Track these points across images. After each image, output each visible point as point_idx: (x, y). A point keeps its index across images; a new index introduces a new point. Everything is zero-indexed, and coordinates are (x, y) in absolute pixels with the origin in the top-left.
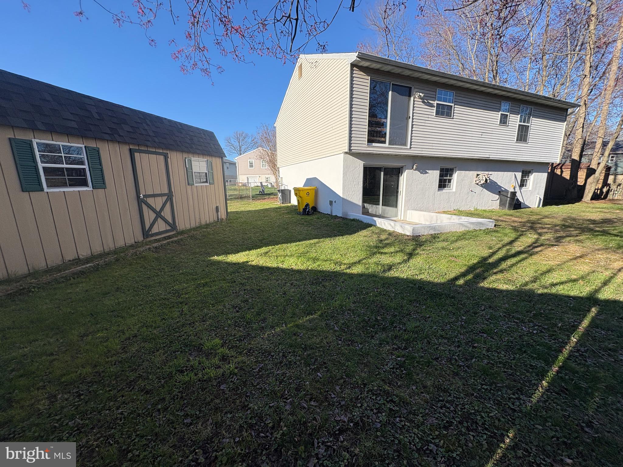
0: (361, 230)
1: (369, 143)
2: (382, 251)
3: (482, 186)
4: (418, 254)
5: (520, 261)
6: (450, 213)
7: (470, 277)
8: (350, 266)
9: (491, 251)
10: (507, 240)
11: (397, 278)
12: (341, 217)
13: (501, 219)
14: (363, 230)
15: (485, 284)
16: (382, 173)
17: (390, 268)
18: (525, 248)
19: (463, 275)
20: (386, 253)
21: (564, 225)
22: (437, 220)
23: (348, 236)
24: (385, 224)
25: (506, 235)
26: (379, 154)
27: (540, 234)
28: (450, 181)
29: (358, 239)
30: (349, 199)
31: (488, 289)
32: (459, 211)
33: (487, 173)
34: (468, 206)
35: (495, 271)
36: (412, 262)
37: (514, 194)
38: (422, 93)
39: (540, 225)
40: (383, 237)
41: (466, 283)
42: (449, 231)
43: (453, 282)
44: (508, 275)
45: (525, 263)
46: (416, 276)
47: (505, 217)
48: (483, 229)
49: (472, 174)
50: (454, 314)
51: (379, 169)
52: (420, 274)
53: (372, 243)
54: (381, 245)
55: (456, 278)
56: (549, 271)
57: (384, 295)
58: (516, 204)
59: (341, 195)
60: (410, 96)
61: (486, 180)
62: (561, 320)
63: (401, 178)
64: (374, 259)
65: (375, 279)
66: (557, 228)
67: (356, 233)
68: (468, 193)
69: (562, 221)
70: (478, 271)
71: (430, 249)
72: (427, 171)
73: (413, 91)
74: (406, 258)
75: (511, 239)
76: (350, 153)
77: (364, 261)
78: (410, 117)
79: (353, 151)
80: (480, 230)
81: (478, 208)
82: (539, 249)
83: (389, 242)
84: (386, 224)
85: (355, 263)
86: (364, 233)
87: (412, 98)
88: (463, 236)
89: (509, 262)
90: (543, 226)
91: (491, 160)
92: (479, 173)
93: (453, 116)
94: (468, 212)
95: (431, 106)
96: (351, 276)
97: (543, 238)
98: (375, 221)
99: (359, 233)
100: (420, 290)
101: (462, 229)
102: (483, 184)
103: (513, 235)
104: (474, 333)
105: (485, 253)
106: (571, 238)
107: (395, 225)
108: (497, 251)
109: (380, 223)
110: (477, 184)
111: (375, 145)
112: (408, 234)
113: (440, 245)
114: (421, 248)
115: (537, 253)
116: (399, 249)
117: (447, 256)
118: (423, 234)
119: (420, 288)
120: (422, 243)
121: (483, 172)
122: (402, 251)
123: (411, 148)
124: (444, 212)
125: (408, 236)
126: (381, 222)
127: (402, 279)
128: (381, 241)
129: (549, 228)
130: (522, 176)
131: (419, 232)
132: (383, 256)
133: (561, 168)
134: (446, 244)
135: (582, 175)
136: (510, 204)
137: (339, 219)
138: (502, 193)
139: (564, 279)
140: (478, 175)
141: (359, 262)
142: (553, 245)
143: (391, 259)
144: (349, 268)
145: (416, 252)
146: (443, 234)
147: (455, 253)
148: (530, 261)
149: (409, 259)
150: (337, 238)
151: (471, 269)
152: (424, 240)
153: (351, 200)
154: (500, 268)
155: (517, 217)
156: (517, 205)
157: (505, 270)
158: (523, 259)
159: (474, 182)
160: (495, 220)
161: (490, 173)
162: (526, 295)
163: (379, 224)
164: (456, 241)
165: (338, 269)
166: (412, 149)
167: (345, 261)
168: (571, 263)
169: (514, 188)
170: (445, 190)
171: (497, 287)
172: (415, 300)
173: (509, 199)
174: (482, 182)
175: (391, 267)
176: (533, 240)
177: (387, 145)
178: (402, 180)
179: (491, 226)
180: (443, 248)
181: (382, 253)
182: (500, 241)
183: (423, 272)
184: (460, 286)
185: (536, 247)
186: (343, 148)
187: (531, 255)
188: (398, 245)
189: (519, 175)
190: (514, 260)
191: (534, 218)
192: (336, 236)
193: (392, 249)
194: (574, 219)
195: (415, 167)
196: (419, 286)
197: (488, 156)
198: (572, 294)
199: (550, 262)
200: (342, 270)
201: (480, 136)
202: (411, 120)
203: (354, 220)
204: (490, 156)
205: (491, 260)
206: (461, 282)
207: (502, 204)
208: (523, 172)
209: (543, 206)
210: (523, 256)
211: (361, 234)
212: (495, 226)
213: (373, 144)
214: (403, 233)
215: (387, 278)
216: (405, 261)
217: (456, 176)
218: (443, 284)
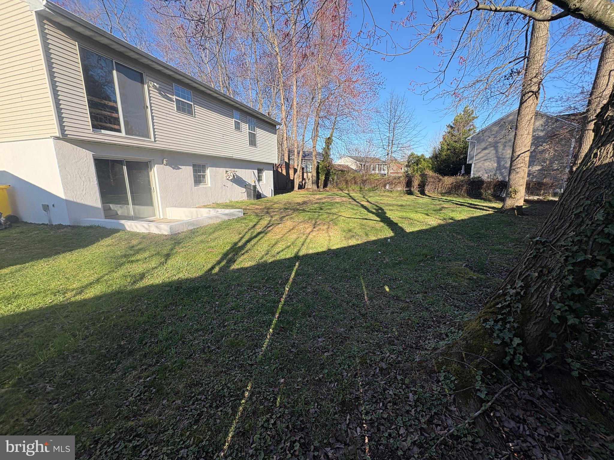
0: (102, 239)
1: (94, 129)
2: (132, 259)
3: (231, 180)
4: (176, 253)
5: (259, 240)
6: (209, 207)
7: (223, 263)
8: (81, 290)
9: (241, 236)
10: (251, 224)
11: (152, 286)
12: (70, 226)
13: (248, 208)
14: (106, 237)
15: (235, 266)
16: (125, 168)
17: (142, 276)
18: (263, 229)
19: (219, 262)
20: (138, 260)
21: (285, 208)
22: (197, 215)
23: (81, 250)
24: (136, 227)
25: (251, 221)
26: (115, 144)
27: (272, 217)
28: (204, 176)
29: (97, 251)
30: (79, 201)
31: (238, 269)
32: (217, 204)
33: (233, 169)
34: (224, 199)
35: (243, 252)
36: (169, 262)
37: (255, 187)
38: (157, 84)
39: (272, 210)
40: (134, 242)
41: (221, 270)
42: (207, 224)
43: (210, 273)
44: (251, 253)
45: (262, 241)
46: (174, 277)
47: (251, 206)
48: (235, 217)
49: (222, 170)
50: (209, 303)
51: (120, 162)
52: (178, 273)
53: (119, 252)
54: (132, 252)
55: (213, 268)
56: (276, 243)
57: (133, 311)
58: (257, 195)
59: (63, 196)
60: (142, 82)
61: (234, 176)
62: (281, 278)
63: (151, 174)
64: (122, 271)
65: (120, 296)
66: (282, 210)
67: (94, 243)
68: (222, 187)
69: (284, 205)
70: (230, 256)
71: (189, 245)
72: (180, 167)
73: (146, 78)
74: (163, 259)
75: (254, 223)
76: (64, 137)
77: (106, 278)
78: (147, 107)
79: (69, 136)
80: (233, 219)
81: (232, 200)
82: (271, 228)
83: (143, 246)
84: (138, 226)
85: (91, 284)
86: (108, 241)
87: (146, 86)
88: (218, 227)
89: (253, 242)
90: (274, 210)
91: (235, 159)
92: (227, 169)
93: (195, 115)
94: (224, 204)
95: (171, 100)
96: (84, 303)
97: (274, 219)
98: (123, 225)
99: (99, 243)
100: (177, 290)
101: (219, 221)
102: (232, 179)
103: (256, 220)
104: (225, 313)
105: (236, 239)
106: (289, 217)
107: (149, 226)
108: (244, 235)
109: (131, 226)
110: (228, 179)
111: (105, 133)
112: (166, 233)
113: (199, 239)
114: (180, 246)
115: (270, 231)
116: (154, 253)
117: (205, 248)
118: (182, 231)
119: (177, 288)
120: (181, 240)
121: (230, 169)
122: (158, 254)
123: (155, 141)
124: (205, 207)
125: (166, 235)
126: (131, 224)
127: (157, 285)
128: (133, 247)
129: (277, 211)
130: (258, 173)
131: (177, 229)
132: (134, 265)
133: (281, 168)
134: (205, 237)
135: (291, 172)
136: (254, 195)
137: (65, 229)
138: (247, 186)
139: (284, 247)
140: (227, 171)
141: (98, 281)
142: (279, 224)
143: (145, 266)
144: (80, 293)
145: (175, 251)
146: (201, 227)
147: (213, 244)
148: (265, 239)
149: (166, 260)
150: (61, 256)
151: (226, 255)
152: (183, 237)
153: (82, 202)
154: (246, 249)
155: (259, 205)
156: (259, 196)
157: (250, 249)
158: (262, 238)
159: (225, 178)
160: (244, 209)
161: (236, 170)
162: (262, 267)
163: (129, 227)
164: (214, 232)
165: (60, 298)
166: (157, 142)
167: (74, 286)
168: (288, 235)
169: (255, 182)
170: (201, 186)
171: (244, 266)
172: (171, 304)
173: (252, 191)
174: (231, 178)
175: (144, 275)
176: (268, 222)
177: (123, 134)
178: (153, 176)
179: (241, 215)
180: (202, 242)
181: (132, 262)
182: (247, 226)
183: (181, 270)
184: (216, 274)
185: (270, 227)
186: (51, 131)
187: (266, 233)
188: (153, 248)
189: (256, 172)
190: (256, 240)
191: (268, 205)
192: (59, 253)
193: (146, 254)
194: (290, 203)
195: (165, 162)
196: (176, 287)
197: (231, 156)
198: (287, 257)
199: (277, 237)
200: (67, 299)
201: (222, 137)
202: (149, 110)
203: (91, 227)
204: (233, 156)
205: (240, 244)
206: (217, 270)
207: (249, 196)
208: (258, 170)
209: (275, 195)
210: (261, 235)
211: (102, 244)
212: (244, 214)
213: (102, 130)
214: (160, 233)
215: (137, 290)
216: (162, 264)
217: (209, 172)
218: (200, 277)
